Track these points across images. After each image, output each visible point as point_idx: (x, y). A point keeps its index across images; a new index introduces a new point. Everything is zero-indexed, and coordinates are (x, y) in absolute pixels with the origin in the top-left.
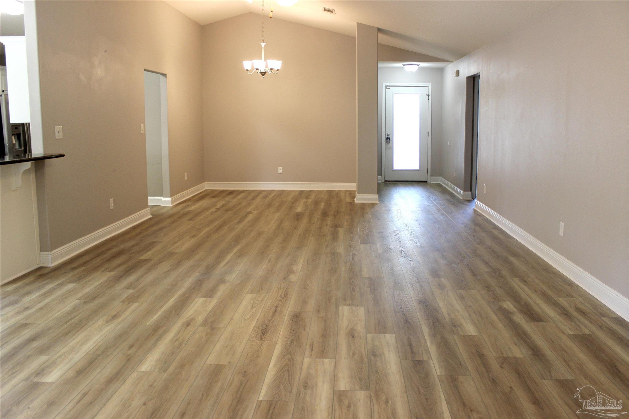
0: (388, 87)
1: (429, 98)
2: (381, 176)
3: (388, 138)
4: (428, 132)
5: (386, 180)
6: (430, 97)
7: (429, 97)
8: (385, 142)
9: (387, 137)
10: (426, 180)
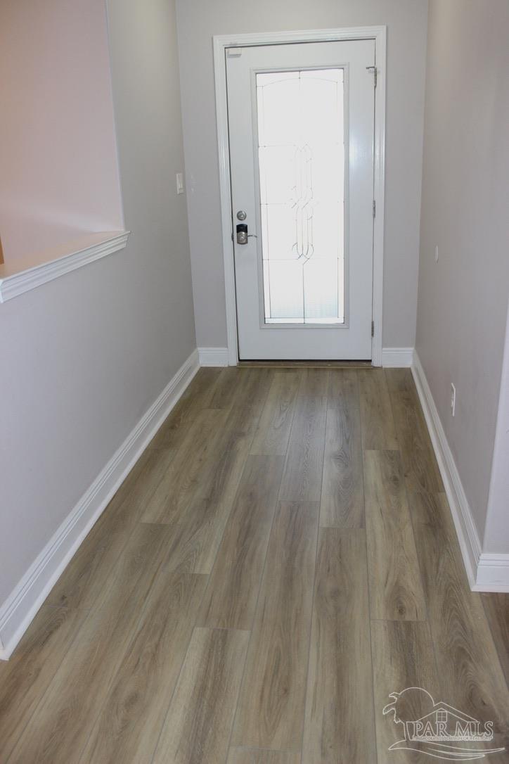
0: (232, 51)
1: (376, 79)
2: (227, 347)
3: (242, 228)
4: (374, 202)
5: (241, 358)
6: (381, 78)
7: (376, 75)
8: (233, 238)
9: (237, 222)
10: (370, 359)
